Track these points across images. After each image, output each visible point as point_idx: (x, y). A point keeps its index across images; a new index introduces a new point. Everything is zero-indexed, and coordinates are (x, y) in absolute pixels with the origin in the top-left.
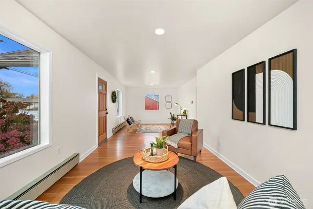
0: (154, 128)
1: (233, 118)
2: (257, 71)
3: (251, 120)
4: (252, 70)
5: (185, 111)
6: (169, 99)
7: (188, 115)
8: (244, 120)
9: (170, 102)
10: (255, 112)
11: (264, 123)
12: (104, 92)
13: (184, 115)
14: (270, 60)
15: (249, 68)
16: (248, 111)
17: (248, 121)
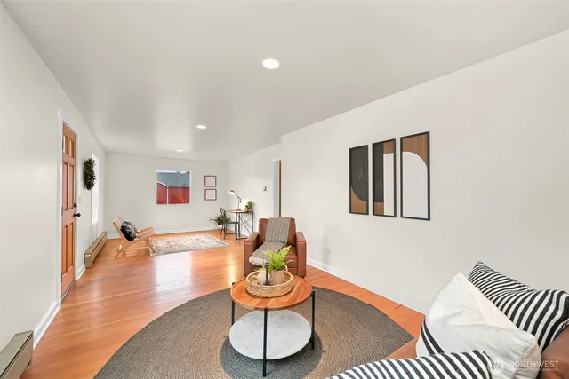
0: (187, 241)
1: (350, 212)
2: (385, 150)
3: (378, 212)
4: (379, 148)
5: (250, 204)
6: (211, 181)
7: (255, 211)
8: (367, 214)
9: (214, 188)
10: (383, 201)
11: (395, 216)
12: (70, 161)
13: (247, 212)
14: (402, 139)
15: (374, 145)
16: (374, 201)
17: (374, 214)
